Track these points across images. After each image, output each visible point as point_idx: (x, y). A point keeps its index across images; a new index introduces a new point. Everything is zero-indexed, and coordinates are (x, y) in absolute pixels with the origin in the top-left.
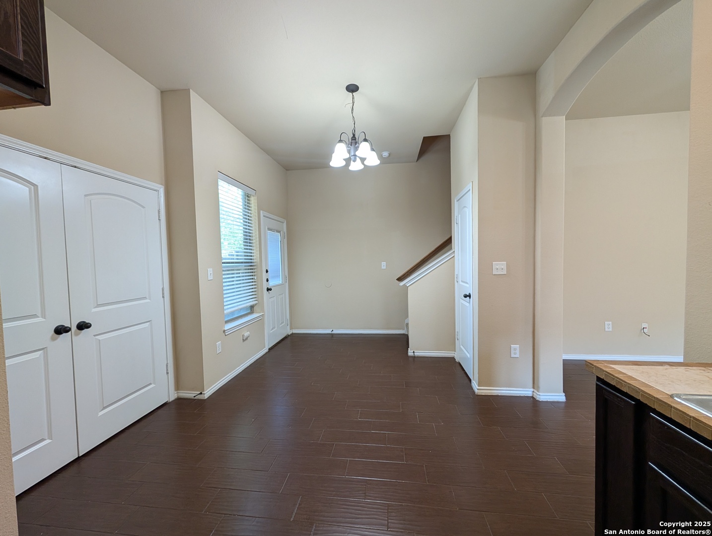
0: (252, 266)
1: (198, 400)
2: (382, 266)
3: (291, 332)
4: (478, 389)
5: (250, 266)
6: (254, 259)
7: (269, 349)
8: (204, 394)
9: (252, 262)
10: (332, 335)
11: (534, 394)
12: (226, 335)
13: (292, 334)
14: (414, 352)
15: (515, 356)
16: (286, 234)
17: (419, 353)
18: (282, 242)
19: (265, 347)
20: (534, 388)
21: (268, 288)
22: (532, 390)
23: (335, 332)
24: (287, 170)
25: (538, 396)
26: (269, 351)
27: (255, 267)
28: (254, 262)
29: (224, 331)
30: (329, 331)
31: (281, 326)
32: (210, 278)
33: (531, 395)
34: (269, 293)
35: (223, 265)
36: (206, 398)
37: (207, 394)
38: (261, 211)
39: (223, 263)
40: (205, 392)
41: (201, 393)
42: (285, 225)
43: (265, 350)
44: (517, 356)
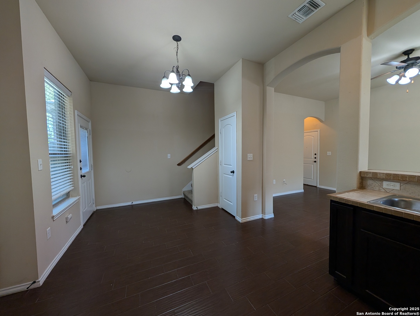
0: (67, 157)
1: (31, 289)
2: (168, 156)
3: (96, 209)
4: (241, 220)
5: (65, 157)
6: (69, 151)
7: (84, 225)
8: (39, 281)
9: (67, 154)
10: (132, 206)
11: (263, 216)
12: (54, 221)
13: (97, 210)
14: (197, 207)
15: (256, 200)
16: (91, 131)
17: (200, 207)
18: (88, 138)
19: (81, 225)
20: (262, 214)
21: (81, 175)
22: (262, 215)
23: (134, 203)
24: (90, 81)
25: (265, 217)
26: (84, 228)
27: (70, 158)
28: (69, 154)
29: (53, 217)
30: (129, 203)
31: (89, 205)
32: (40, 168)
33: (261, 218)
34: (82, 179)
35: (50, 156)
36: (41, 284)
37: (42, 280)
38: (76, 111)
39: (50, 154)
40: (39, 280)
41: (35, 282)
42: (90, 124)
43: (81, 227)
44: (257, 200)
